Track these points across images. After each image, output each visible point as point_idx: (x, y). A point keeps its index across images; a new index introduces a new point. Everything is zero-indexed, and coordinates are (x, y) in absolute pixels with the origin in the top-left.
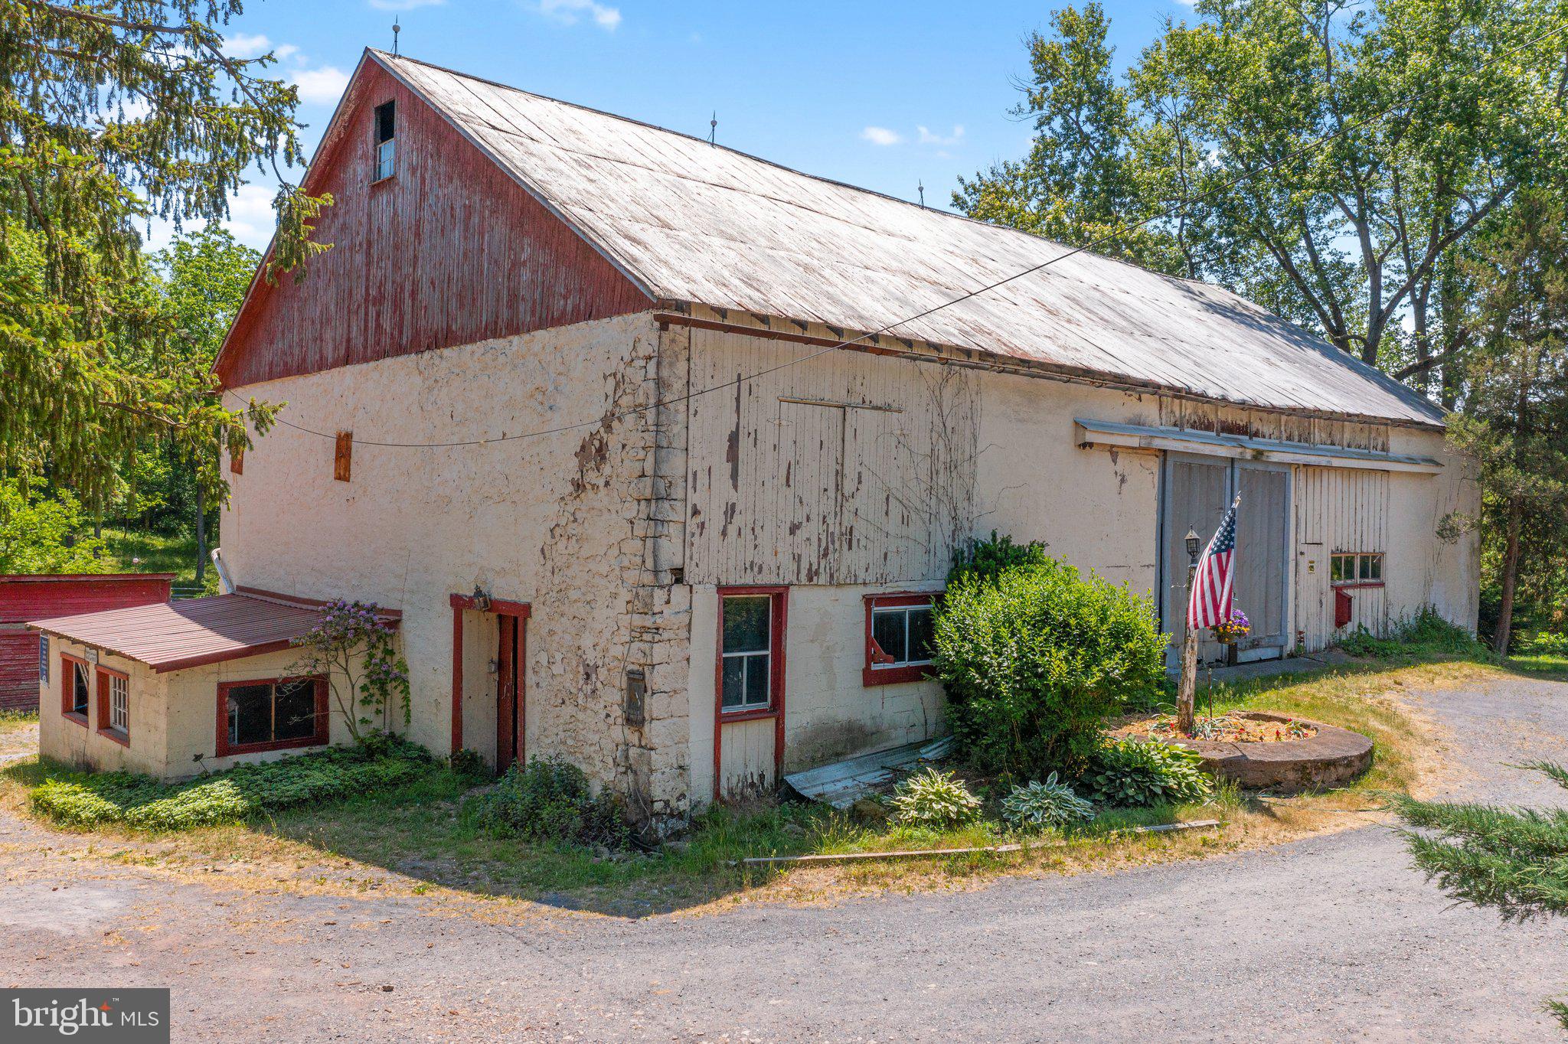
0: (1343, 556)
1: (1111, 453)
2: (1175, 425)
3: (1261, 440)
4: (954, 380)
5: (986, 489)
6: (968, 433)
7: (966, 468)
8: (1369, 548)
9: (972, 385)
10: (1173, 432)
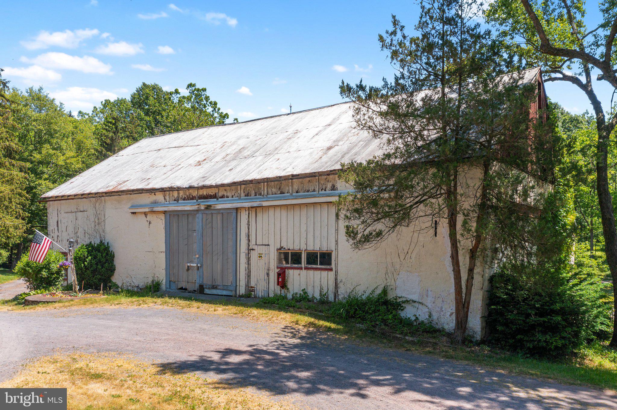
0: (290, 252)
1: (145, 214)
2: (175, 200)
3: (226, 199)
4: (99, 201)
5: (108, 229)
6: (103, 215)
7: (103, 224)
8: (324, 249)
9: (103, 201)
10: (174, 204)
